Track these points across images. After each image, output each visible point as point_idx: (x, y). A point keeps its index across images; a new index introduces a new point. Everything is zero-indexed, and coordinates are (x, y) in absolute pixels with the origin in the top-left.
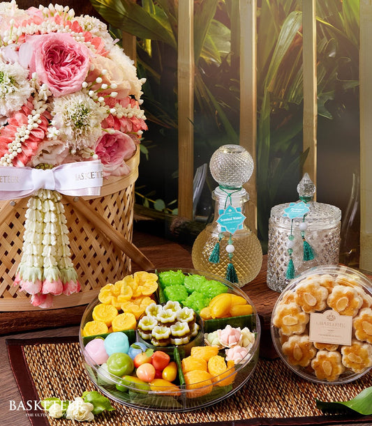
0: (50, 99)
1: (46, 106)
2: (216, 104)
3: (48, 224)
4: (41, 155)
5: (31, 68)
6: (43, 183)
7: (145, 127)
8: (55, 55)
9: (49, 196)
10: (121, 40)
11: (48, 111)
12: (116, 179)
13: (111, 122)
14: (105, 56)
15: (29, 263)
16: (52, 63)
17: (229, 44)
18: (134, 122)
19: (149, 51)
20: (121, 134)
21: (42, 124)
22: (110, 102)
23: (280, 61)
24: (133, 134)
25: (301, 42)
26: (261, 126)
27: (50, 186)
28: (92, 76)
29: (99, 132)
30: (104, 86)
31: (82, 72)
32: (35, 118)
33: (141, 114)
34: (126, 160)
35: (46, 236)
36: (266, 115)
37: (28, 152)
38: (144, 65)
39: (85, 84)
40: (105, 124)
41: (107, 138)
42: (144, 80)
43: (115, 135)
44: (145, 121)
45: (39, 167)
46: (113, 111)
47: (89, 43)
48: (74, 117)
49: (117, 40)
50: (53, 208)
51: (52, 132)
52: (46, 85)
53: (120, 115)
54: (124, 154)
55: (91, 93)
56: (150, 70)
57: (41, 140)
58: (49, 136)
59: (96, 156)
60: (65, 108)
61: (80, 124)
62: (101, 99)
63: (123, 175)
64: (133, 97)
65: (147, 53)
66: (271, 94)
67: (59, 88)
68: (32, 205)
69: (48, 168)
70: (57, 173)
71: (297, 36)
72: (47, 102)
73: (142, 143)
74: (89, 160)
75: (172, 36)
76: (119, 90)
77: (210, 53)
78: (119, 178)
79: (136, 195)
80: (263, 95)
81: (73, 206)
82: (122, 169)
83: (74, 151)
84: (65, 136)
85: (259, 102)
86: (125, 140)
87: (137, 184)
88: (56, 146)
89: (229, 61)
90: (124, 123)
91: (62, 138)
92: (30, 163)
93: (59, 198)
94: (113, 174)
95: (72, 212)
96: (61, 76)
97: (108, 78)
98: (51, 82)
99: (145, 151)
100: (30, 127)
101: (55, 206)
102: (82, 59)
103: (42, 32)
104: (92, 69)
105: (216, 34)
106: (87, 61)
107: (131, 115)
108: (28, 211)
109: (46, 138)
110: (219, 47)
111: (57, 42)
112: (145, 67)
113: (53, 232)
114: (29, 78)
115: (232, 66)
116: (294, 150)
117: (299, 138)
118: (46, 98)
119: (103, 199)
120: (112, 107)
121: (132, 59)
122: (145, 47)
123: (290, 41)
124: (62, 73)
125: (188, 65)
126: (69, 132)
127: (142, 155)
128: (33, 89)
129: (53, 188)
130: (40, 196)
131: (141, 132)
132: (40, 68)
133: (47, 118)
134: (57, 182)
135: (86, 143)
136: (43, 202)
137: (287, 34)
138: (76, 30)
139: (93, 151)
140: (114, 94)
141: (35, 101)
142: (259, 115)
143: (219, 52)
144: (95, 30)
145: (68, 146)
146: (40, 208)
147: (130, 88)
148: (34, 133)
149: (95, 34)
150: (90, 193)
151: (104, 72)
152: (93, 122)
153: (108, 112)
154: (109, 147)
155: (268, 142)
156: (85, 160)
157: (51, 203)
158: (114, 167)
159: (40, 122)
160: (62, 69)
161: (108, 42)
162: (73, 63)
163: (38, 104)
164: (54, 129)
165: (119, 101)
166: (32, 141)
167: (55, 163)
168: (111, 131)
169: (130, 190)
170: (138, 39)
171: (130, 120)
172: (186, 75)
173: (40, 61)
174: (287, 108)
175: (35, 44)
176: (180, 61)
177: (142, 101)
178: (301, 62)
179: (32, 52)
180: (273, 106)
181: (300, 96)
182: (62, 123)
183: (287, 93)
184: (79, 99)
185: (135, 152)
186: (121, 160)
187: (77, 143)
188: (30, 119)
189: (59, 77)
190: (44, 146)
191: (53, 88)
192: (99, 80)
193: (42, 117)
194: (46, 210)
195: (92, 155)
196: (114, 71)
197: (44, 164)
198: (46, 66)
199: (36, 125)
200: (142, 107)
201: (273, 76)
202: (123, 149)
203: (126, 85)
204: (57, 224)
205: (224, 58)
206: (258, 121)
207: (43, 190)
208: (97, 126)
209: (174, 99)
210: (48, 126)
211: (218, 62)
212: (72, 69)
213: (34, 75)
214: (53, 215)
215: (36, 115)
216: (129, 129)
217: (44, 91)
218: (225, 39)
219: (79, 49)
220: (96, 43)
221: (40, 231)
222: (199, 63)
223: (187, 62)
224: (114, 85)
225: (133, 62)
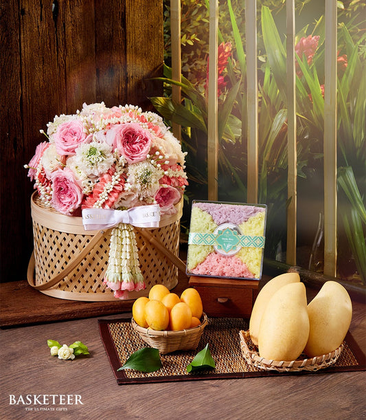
0: (126, 165)
1: (123, 170)
2: (232, 168)
3: (125, 245)
4: (120, 201)
5: (114, 146)
6: (122, 219)
7: (187, 183)
8: (130, 137)
9: (125, 228)
10: (171, 127)
11: (125, 173)
12: (168, 217)
13: (165, 180)
14: (161, 138)
15: (113, 271)
16: (128, 142)
17: (241, 130)
18: (180, 180)
19: (190, 134)
20: (172, 188)
21: (121, 181)
22: (164, 167)
23: (273, 141)
24: (179, 188)
25: (286, 129)
26: (261, 183)
27: (126, 221)
28: (153, 151)
29: (158, 187)
30: (161, 157)
31: (147, 148)
32: (116, 178)
33: (184, 175)
34: (174, 205)
35: (123, 253)
36: (264, 176)
37: (112, 199)
38: (186, 143)
39: (148, 156)
40: (161, 181)
41: (163, 190)
42: (186, 153)
43: (168, 189)
44: (187, 180)
45: (119, 209)
46: (166, 173)
47: (151, 129)
48: (141, 177)
49: (169, 128)
50: (128, 235)
51: (128, 187)
52: (123, 156)
53: (171, 176)
54: (174, 200)
55: (152, 161)
56: (190, 146)
57: (120, 192)
58: (126, 189)
59: (155, 202)
60: (135, 172)
61: (145, 182)
62: (159, 165)
63: (173, 214)
64: (179, 164)
65: (188, 136)
66: (267, 162)
67: (132, 158)
68: (114, 233)
69: (125, 209)
70: (130, 213)
71: (284, 125)
72: (124, 167)
73: (185, 193)
74: (151, 204)
75: (204, 125)
76: (170, 160)
77: (228, 136)
78: (170, 216)
79: (181, 227)
80: (262, 163)
81: (141, 234)
82: (172, 210)
83: (141, 199)
84: (136, 189)
85: (260, 167)
86: (174, 192)
87: (181, 219)
88: (130, 196)
89: (240, 141)
90: (173, 180)
91: (133, 190)
92: (113, 206)
93: (132, 229)
94: (166, 213)
95: (140, 238)
96: (133, 151)
97: (163, 152)
98: (127, 155)
99: (187, 199)
100: (113, 183)
101: (129, 234)
102: (146, 140)
103: (121, 122)
104: (153, 146)
105: (232, 124)
106: (150, 141)
107: (178, 176)
108: (112, 237)
109: (123, 190)
110: (234, 132)
111: (130, 129)
112: (187, 145)
113: (128, 251)
114: (113, 152)
115: (243, 145)
116: (282, 198)
117: (285, 191)
118: (123, 165)
119: (160, 229)
120: (165, 171)
121: (178, 140)
122: (187, 132)
123: (279, 129)
124: (134, 149)
125: (215, 145)
126: (138, 186)
127: (185, 201)
128: (115, 159)
129: (128, 222)
130: (120, 227)
131: (184, 187)
132: (120, 145)
133: (124, 177)
134: (130, 218)
135: (148, 193)
136: (122, 231)
137: (278, 123)
138: (143, 122)
139: (154, 199)
140: (167, 162)
141: (117, 167)
142: (259, 175)
143: (234, 135)
144: (155, 121)
145: (137, 196)
146: (120, 235)
147: (177, 158)
148: (116, 187)
149: (155, 124)
150: (152, 226)
151: (160, 148)
152: (153, 180)
153: (163, 174)
154: (164, 197)
155: (265, 193)
156: (148, 204)
157: (127, 232)
158: (167, 209)
159: (120, 180)
160: (134, 146)
161: (163, 129)
162: (141, 142)
163: (118, 169)
164: (129, 184)
165: (170, 167)
166: (114, 192)
167: (129, 206)
168: (165, 186)
169: (177, 223)
170: (182, 127)
171: (177, 179)
172: (213, 150)
173: (120, 141)
174: (277, 171)
175: (116, 130)
176: (209, 141)
177: (185, 167)
178: (286, 142)
179: (115, 135)
180: (268, 170)
181: (286, 164)
182: (134, 181)
183: (278, 162)
184: (145, 165)
185: (180, 199)
186: (171, 205)
187: (144, 194)
188: (114, 178)
189: (132, 151)
190: (123, 195)
191: (128, 159)
192: (157, 153)
193: (121, 177)
194: (124, 236)
195: (153, 201)
196: (167, 148)
197: (122, 207)
198: (123, 144)
199: (117, 182)
200: (185, 170)
201: (269, 151)
202: (172, 198)
203: (175, 157)
204: (130, 245)
205: (237, 139)
206: (259, 180)
207: (121, 223)
208: (156, 183)
209: (206, 165)
210: (125, 183)
211: (234, 142)
212: (141, 146)
213: (115, 150)
214: (128, 240)
215: (117, 176)
216: (177, 185)
217: (122, 160)
218: (238, 127)
219: (145, 133)
220: (156, 130)
221: (120, 250)
222: (222, 142)
223: (213, 142)
224: (167, 156)
225: (179, 142)
